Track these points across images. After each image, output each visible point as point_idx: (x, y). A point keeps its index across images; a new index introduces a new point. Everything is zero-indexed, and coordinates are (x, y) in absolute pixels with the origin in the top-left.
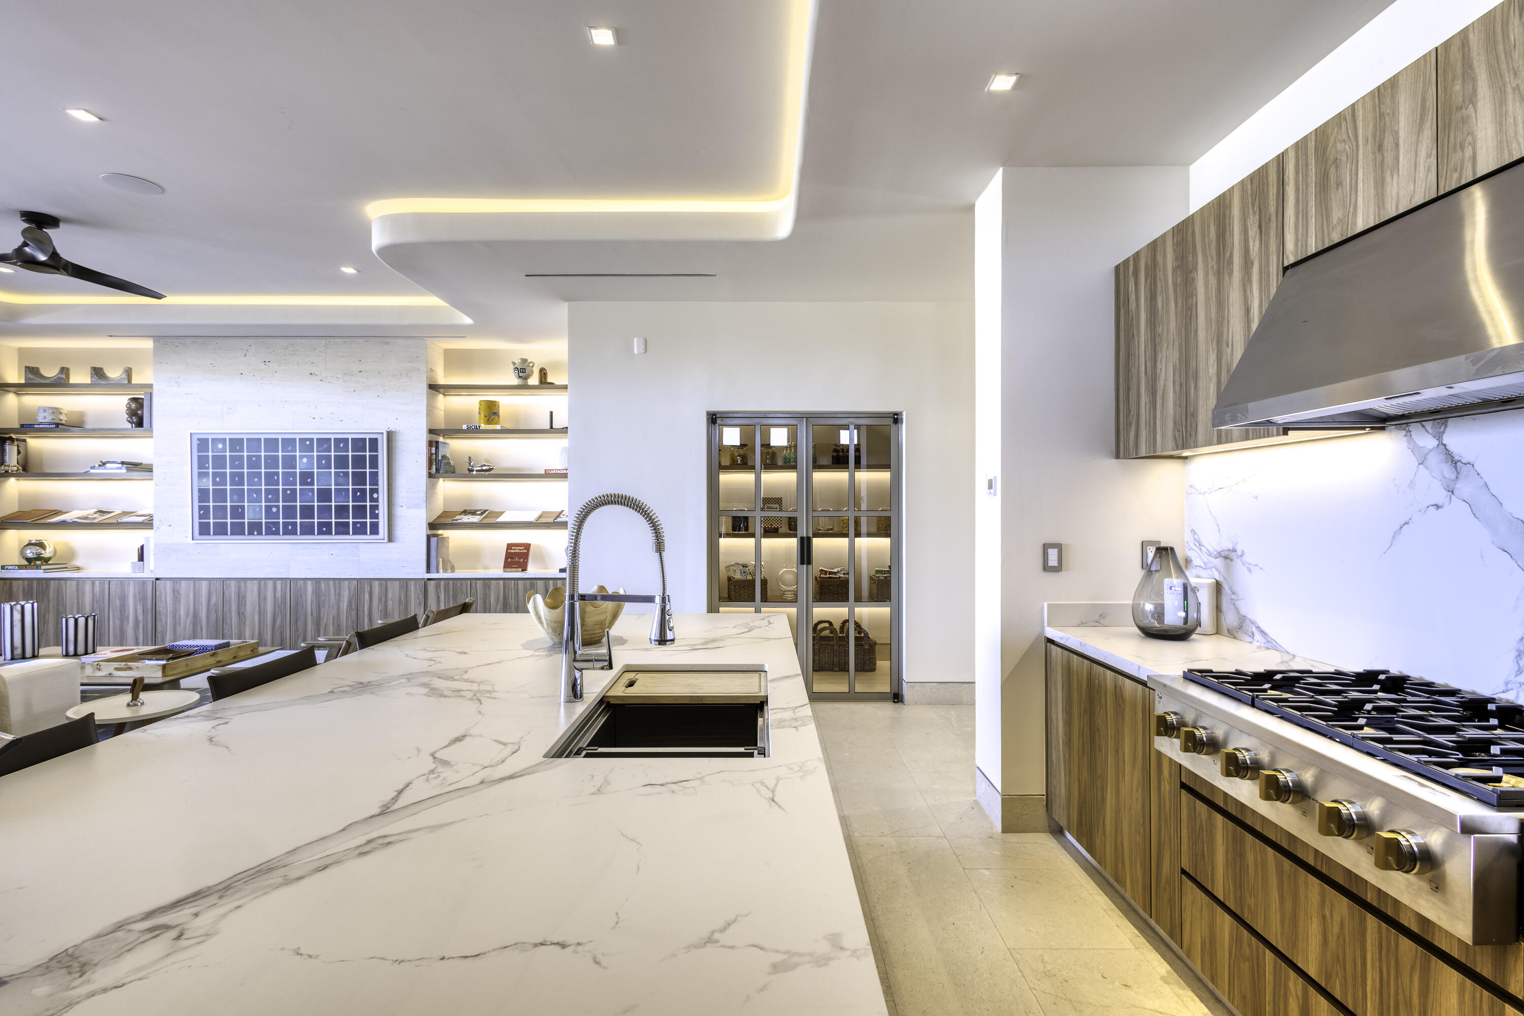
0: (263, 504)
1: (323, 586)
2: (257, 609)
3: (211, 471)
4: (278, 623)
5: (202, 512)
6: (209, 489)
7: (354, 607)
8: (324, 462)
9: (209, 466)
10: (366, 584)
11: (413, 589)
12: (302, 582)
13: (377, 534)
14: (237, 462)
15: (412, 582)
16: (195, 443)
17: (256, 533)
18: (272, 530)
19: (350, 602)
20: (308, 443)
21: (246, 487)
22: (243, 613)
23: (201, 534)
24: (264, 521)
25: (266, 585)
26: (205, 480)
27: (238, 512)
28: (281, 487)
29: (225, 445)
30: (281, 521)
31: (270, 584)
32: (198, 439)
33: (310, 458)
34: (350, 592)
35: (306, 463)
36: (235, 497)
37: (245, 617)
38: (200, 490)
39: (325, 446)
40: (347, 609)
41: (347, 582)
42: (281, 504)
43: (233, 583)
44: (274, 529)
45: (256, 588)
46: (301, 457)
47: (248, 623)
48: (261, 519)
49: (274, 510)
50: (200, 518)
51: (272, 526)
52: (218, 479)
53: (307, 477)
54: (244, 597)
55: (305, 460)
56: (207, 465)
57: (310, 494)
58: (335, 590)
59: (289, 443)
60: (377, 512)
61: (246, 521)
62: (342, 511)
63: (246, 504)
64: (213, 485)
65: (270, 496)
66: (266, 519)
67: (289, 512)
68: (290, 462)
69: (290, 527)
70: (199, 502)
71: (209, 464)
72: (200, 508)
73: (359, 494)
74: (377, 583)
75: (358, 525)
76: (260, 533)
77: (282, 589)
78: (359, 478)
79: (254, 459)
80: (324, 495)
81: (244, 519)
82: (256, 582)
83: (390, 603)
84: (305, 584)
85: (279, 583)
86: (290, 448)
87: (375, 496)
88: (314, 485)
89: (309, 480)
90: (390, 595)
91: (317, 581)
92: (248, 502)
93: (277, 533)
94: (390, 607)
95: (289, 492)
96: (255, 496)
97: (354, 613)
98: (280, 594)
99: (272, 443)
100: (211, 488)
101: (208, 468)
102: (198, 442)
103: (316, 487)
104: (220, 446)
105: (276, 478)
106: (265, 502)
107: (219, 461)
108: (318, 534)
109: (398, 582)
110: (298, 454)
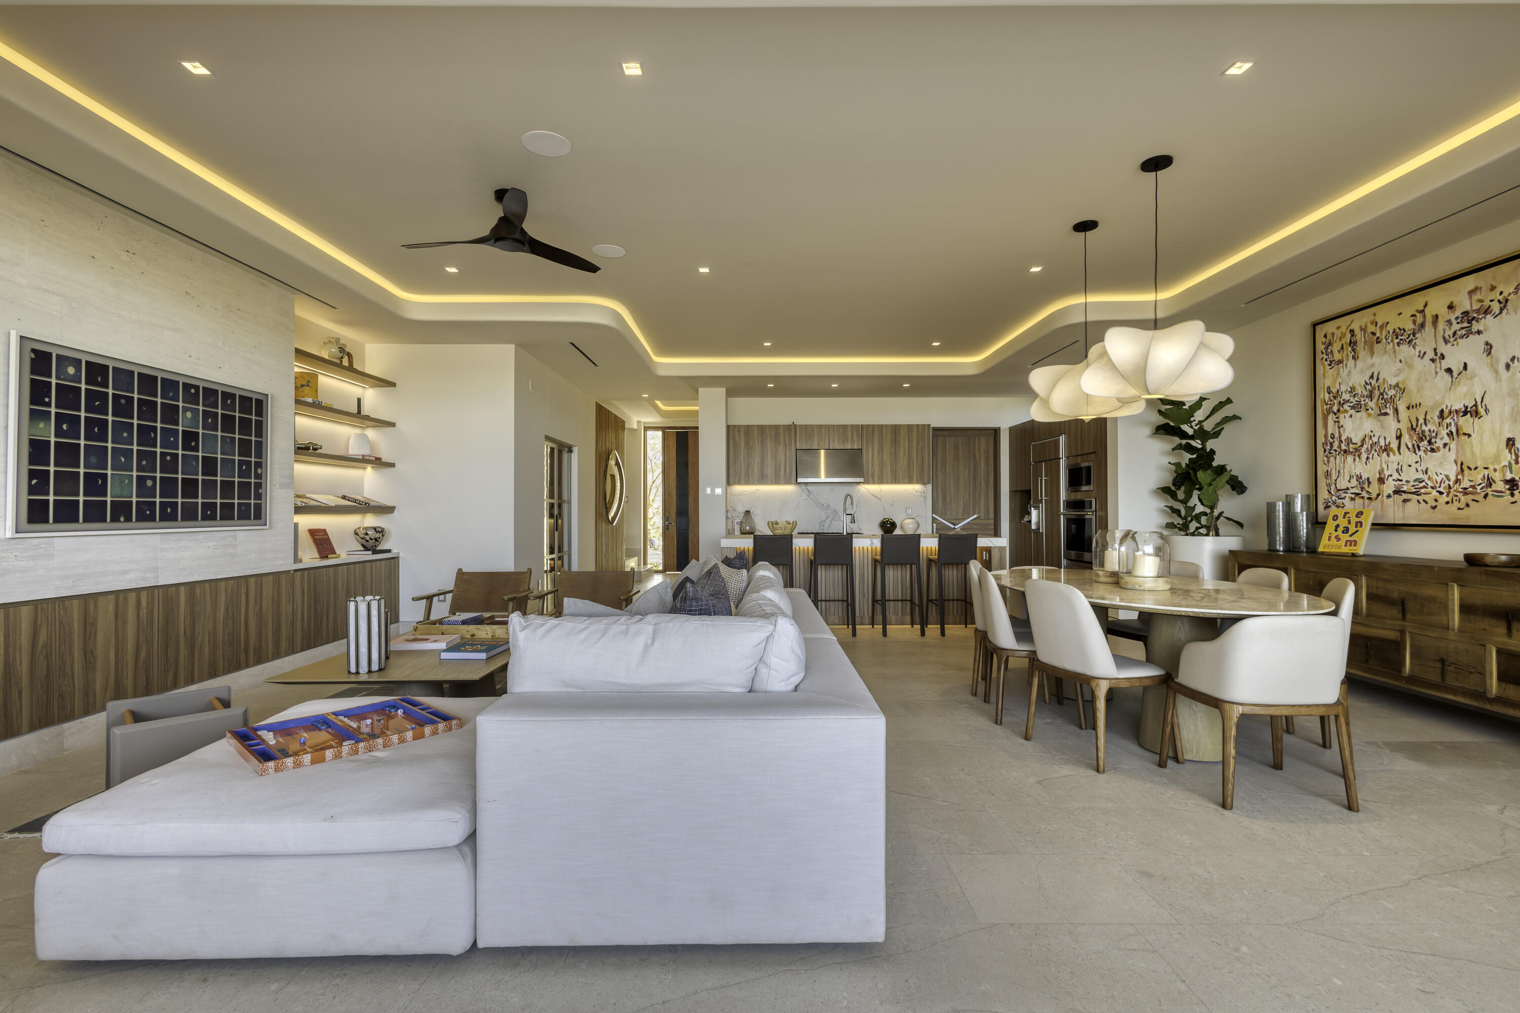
0: (135, 474)
1: (198, 592)
2: (113, 640)
3: (53, 410)
4: (143, 655)
5: (34, 482)
6: (49, 441)
7: (230, 614)
8: (210, 420)
9: (50, 401)
10: (243, 583)
11: (284, 583)
12: (173, 589)
13: (260, 518)
14: (96, 401)
15: (284, 575)
16: (29, 355)
17: (122, 519)
18: (146, 515)
19: (227, 609)
20: (193, 391)
21: (110, 445)
22: (92, 651)
23: (31, 520)
24: (134, 500)
25: (126, 599)
26: (42, 425)
27: (96, 484)
28: (158, 450)
29: (78, 370)
30: (158, 500)
31: (133, 595)
32: (33, 350)
33: (195, 412)
34: (226, 595)
35: (190, 419)
36: (93, 460)
37: (94, 657)
38: (33, 443)
39: (212, 399)
40: (224, 621)
41: (223, 583)
42: (158, 475)
43: (75, 602)
44: (148, 512)
45: (111, 608)
46: (185, 410)
47: (99, 666)
48: (131, 497)
49: (149, 483)
50: (30, 493)
51: (146, 508)
52: (65, 427)
53: (190, 438)
54: (94, 625)
55: (189, 415)
56: (47, 400)
57: (194, 463)
58: (211, 596)
59: (170, 385)
60: (260, 491)
61: (109, 499)
62: (227, 487)
63: (109, 472)
64: (56, 436)
65: (144, 463)
66: (137, 496)
67: (168, 486)
68: (171, 414)
69: (169, 510)
70: (30, 463)
71: (50, 397)
72: (32, 474)
73: (244, 468)
74: (253, 580)
75: (243, 508)
76: (128, 519)
77: (148, 603)
78: (245, 448)
79: (123, 401)
80: (210, 465)
81: (106, 496)
82: (112, 597)
83: (264, 603)
84: (177, 592)
85: (144, 594)
86: (171, 394)
87: (259, 471)
88: (198, 451)
89: (193, 444)
90: (265, 594)
91: (191, 586)
92: (112, 469)
93: (152, 518)
94: (264, 609)
95: (168, 458)
96: (123, 459)
97: (230, 622)
98: (145, 611)
99: (148, 381)
100: (53, 440)
101: (49, 405)
102: (33, 356)
103: (200, 454)
104: (71, 370)
105: (153, 435)
106: (138, 471)
107: (68, 396)
108: (202, 519)
109: (272, 577)
110: (181, 404)
